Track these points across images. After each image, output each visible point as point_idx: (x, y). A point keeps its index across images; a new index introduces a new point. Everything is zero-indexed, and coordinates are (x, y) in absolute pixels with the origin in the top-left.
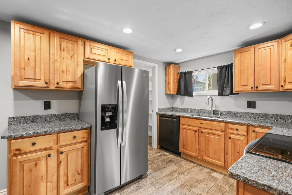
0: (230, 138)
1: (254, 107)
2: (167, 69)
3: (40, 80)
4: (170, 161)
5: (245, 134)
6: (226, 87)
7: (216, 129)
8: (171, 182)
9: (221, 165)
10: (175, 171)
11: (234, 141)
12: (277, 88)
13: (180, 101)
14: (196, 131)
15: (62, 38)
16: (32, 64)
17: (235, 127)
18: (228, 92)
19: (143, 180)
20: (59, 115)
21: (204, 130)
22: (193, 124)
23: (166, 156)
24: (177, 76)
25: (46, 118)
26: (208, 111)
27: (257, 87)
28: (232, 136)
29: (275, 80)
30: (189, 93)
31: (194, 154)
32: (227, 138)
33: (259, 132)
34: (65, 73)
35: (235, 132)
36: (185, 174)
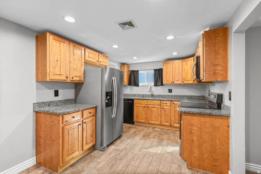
0: (163, 108)
1: (171, 92)
2: (122, 68)
3: (63, 76)
4: (130, 127)
5: (170, 105)
6: (158, 82)
7: (156, 104)
8: (137, 136)
9: (158, 123)
10: (136, 131)
11: (165, 110)
12: (181, 83)
13: (130, 89)
14: (145, 107)
15: (74, 46)
16: (59, 64)
17: (165, 102)
18: (160, 84)
19: (122, 138)
20: (64, 100)
21: (149, 106)
22: (143, 103)
23: (125, 125)
24: (129, 73)
25: (57, 103)
26: (148, 95)
27: (174, 82)
28: (164, 107)
29: (181, 79)
30: (136, 84)
31: (143, 121)
32: (162, 108)
33: (175, 104)
34: (75, 71)
35: (165, 105)
36: (142, 131)
